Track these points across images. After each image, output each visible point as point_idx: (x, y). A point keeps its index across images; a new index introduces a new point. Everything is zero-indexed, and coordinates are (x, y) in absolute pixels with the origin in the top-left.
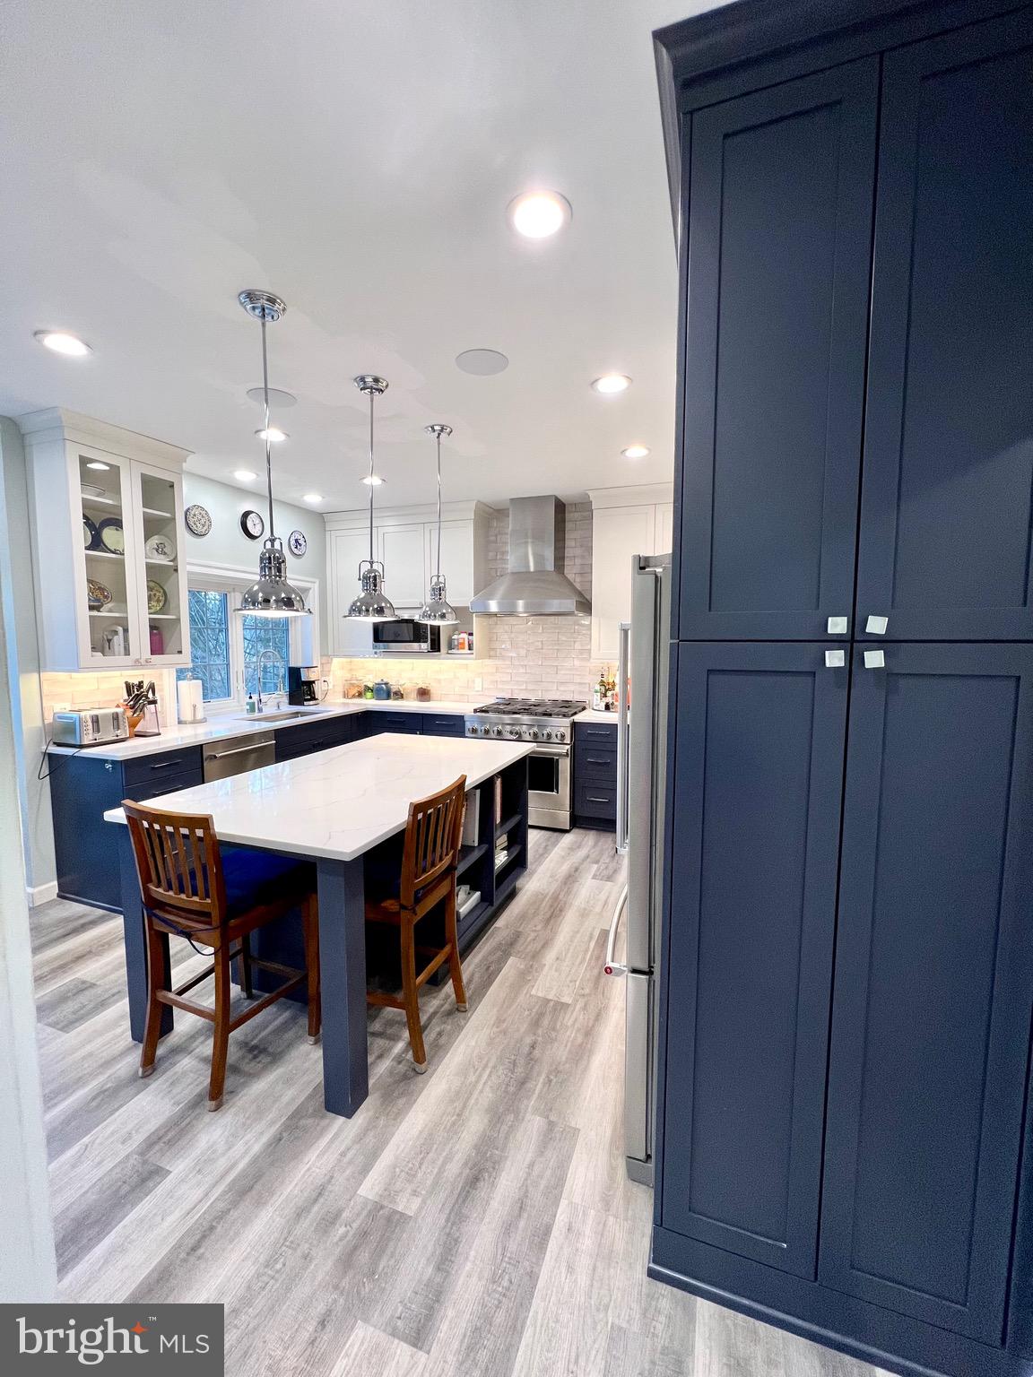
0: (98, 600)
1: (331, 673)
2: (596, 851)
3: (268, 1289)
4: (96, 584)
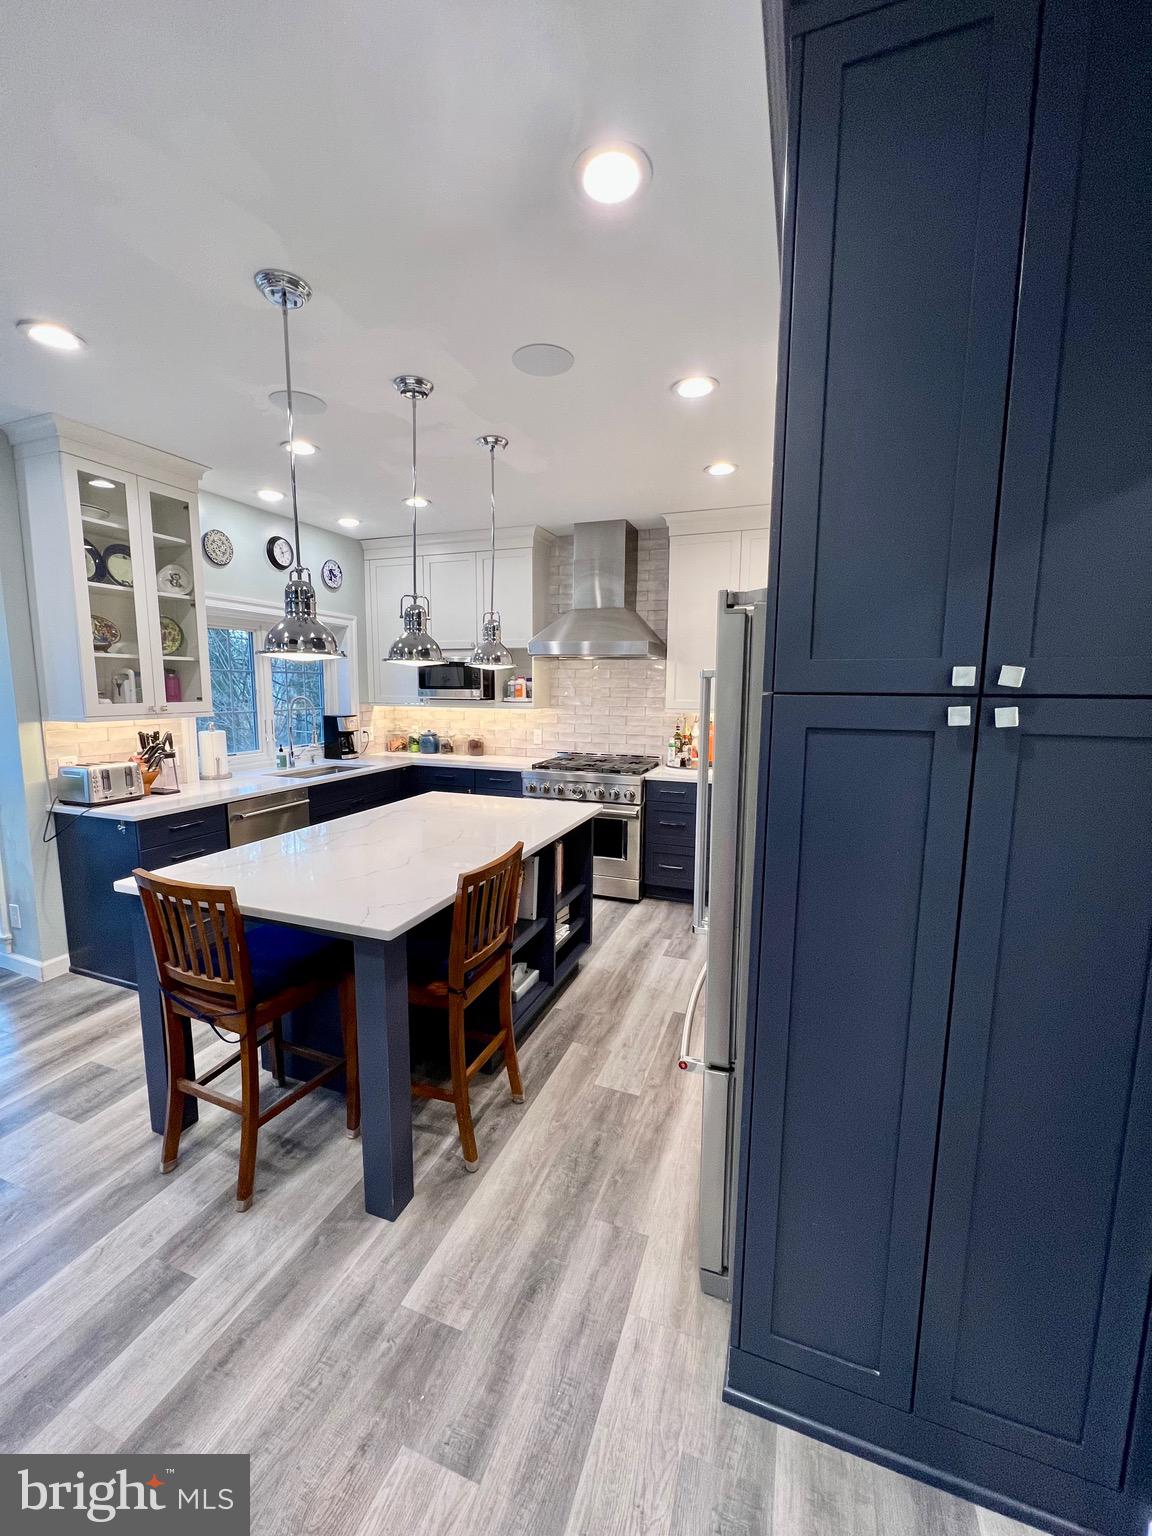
0: (105, 639)
1: (372, 722)
2: (669, 924)
3: (303, 1409)
4: (102, 620)
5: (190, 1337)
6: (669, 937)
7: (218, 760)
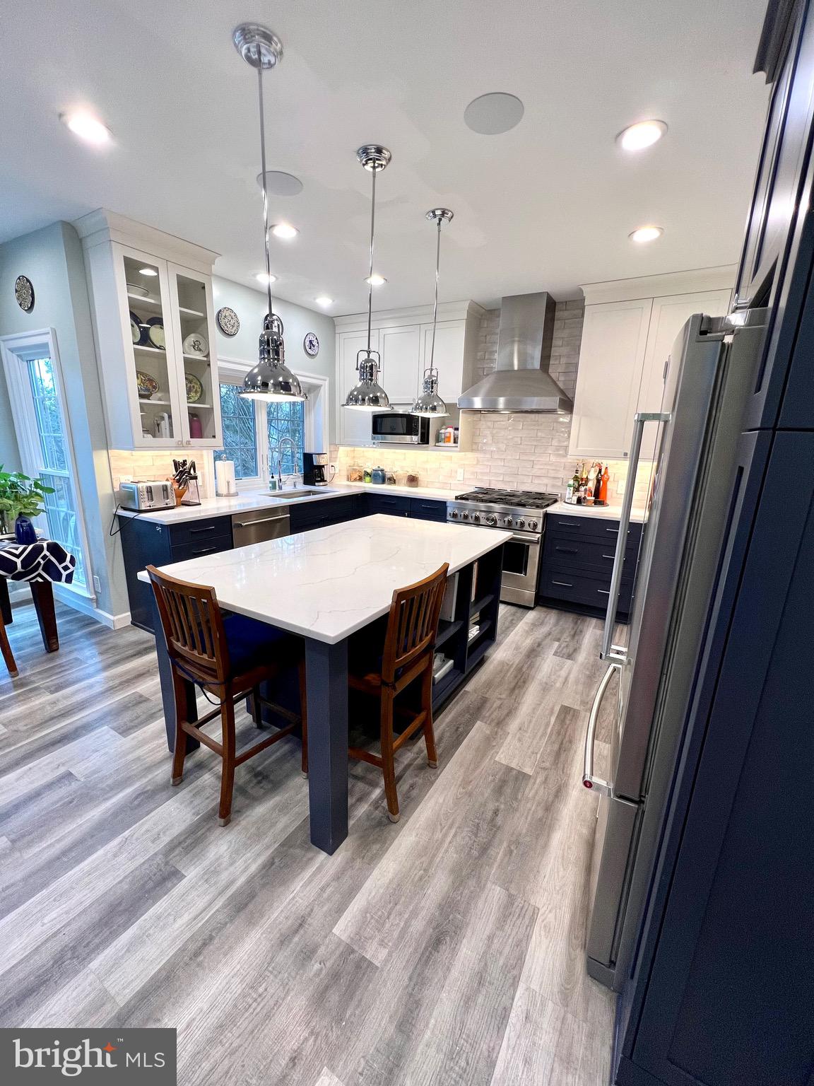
0: (148, 390)
1: (338, 459)
2: (559, 628)
3: (251, 1010)
4: (146, 375)
5: (176, 925)
6: (558, 640)
7: (228, 483)
